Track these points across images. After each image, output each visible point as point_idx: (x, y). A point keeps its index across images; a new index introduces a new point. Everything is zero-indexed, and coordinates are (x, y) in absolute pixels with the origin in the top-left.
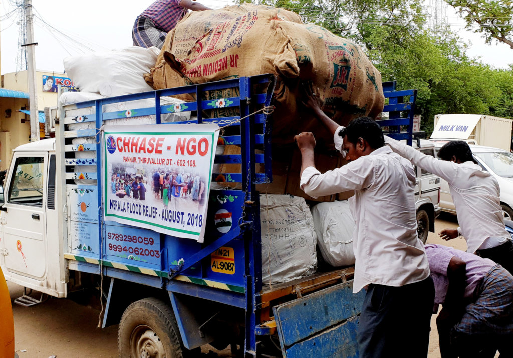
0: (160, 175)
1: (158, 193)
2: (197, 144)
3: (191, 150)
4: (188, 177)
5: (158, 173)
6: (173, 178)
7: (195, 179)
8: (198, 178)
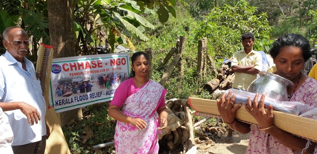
0: (104, 76)
1: (103, 84)
2: (121, 61)
3: (118, 63)
4: (118, 74)
5: (102, 76)
6: (111, 76)
7: (122, 74)
8: (123, 74)
